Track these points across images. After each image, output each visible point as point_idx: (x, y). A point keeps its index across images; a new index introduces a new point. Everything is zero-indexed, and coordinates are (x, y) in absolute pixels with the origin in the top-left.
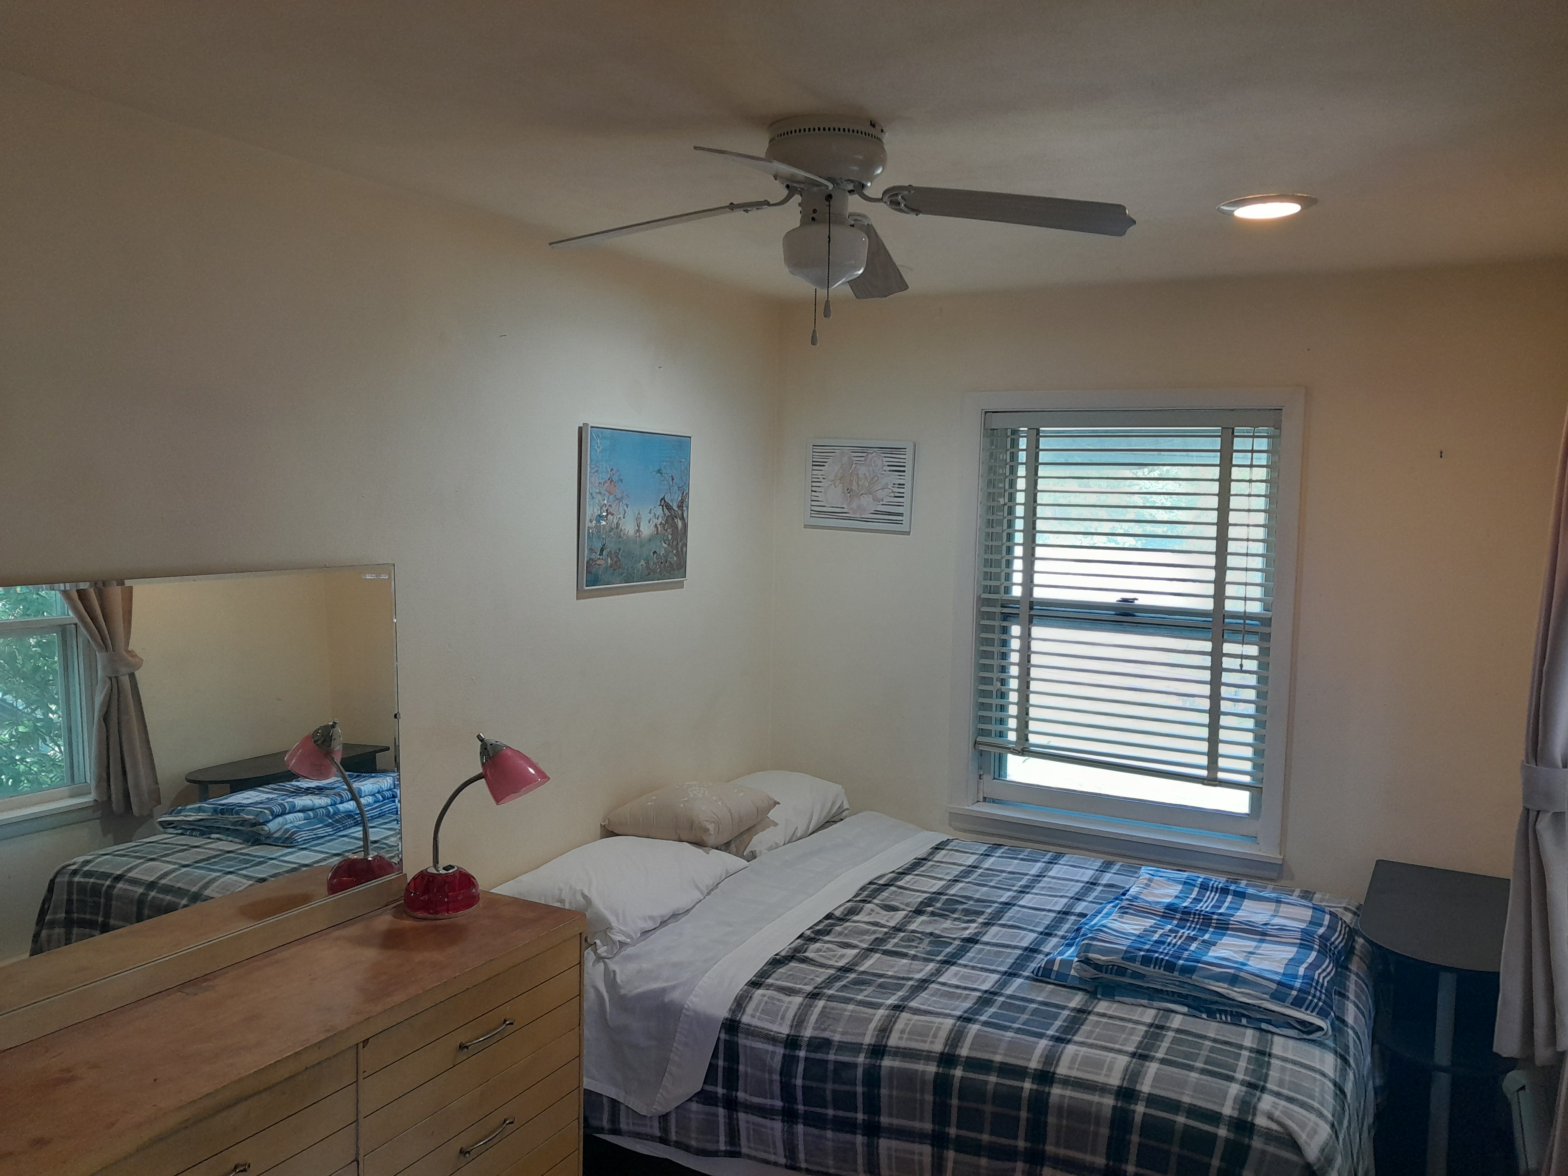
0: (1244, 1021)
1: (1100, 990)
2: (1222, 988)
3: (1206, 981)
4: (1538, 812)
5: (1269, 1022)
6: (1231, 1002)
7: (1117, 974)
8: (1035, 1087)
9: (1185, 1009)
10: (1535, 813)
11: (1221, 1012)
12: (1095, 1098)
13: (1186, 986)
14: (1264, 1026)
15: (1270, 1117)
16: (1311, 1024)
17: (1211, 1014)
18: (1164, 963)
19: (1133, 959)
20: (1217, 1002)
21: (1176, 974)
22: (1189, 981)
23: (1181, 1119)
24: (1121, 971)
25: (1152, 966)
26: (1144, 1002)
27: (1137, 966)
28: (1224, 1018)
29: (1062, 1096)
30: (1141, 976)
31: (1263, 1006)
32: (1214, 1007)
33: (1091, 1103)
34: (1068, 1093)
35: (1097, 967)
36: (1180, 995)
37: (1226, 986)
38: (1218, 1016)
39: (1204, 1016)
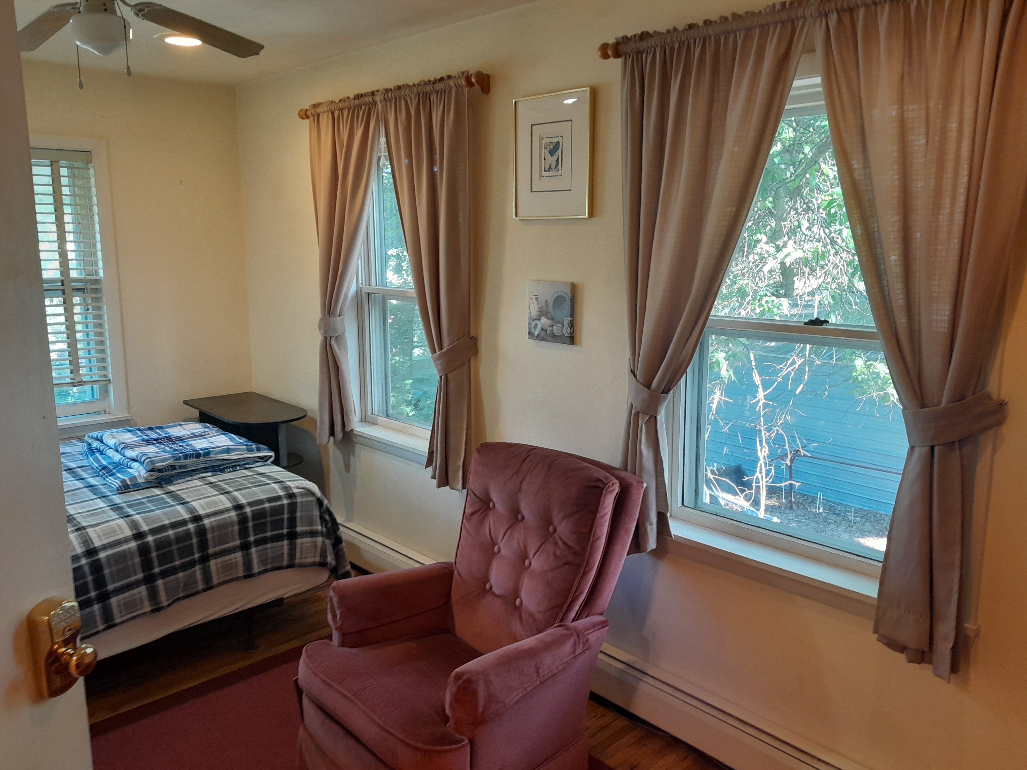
0: (238, 468)
1: (163, 483)
2: (225, 456)
3: (217, 455)
4: (330, 337)
5: (248, 464)
6: (230, 461)
7: (172, 470)
8: (195, 525)
9: (210, 474)
10: (329, 338)
11: (226, 468)
12: (226, 516)
13: (208, 462)
14: (247, 466)
15: (298, 488)
16: (266, 456)
17: (222, 471)
18: (195, 455)
19: (179, 459)
20: (223, 464)
21: (201, 458)
22: (209, 459)
23: (267, 505)
24: (173, 467)
25: (189, 459)
26: (189, 479)
27: (182, 462)
28: (229, 470)
29: (211, 522)
30: (184, 466)
31: (245, 457)
32: (221, 467)
33: (225, 518)
34: (212, 519)
35: (160, 470)
36: (205, 468)
37: (226, 454)
38: (226, 470)
39: (219, 473)
